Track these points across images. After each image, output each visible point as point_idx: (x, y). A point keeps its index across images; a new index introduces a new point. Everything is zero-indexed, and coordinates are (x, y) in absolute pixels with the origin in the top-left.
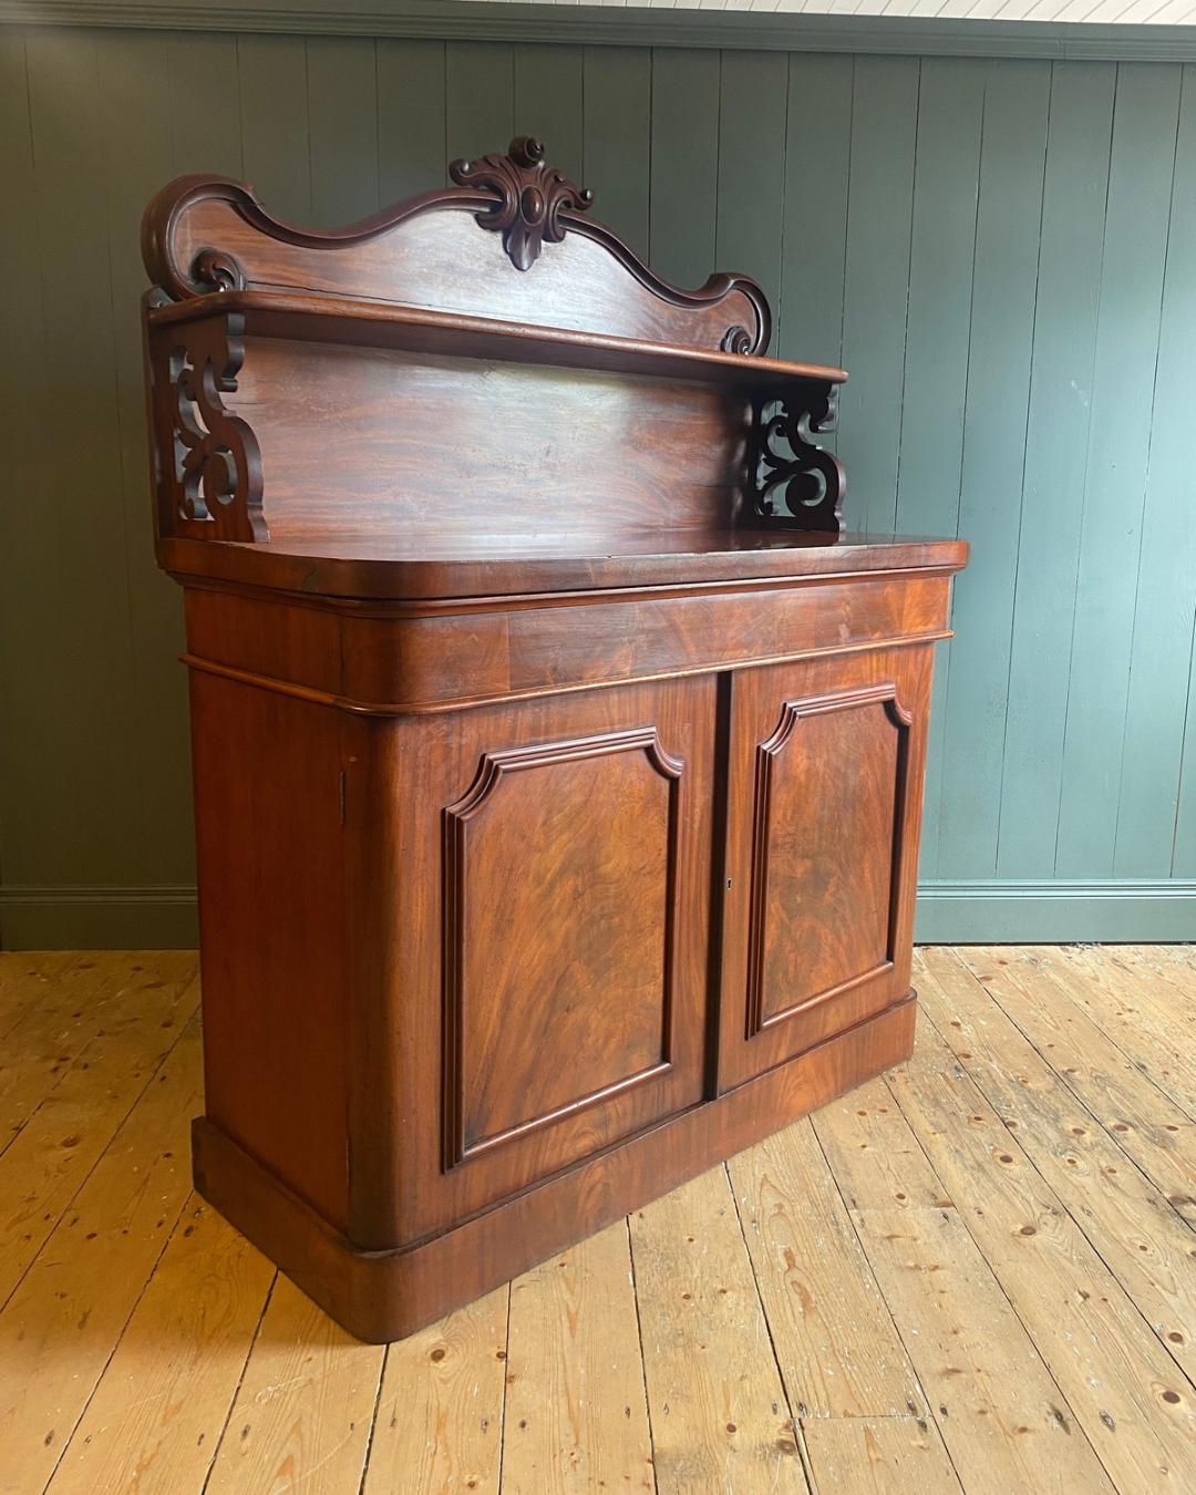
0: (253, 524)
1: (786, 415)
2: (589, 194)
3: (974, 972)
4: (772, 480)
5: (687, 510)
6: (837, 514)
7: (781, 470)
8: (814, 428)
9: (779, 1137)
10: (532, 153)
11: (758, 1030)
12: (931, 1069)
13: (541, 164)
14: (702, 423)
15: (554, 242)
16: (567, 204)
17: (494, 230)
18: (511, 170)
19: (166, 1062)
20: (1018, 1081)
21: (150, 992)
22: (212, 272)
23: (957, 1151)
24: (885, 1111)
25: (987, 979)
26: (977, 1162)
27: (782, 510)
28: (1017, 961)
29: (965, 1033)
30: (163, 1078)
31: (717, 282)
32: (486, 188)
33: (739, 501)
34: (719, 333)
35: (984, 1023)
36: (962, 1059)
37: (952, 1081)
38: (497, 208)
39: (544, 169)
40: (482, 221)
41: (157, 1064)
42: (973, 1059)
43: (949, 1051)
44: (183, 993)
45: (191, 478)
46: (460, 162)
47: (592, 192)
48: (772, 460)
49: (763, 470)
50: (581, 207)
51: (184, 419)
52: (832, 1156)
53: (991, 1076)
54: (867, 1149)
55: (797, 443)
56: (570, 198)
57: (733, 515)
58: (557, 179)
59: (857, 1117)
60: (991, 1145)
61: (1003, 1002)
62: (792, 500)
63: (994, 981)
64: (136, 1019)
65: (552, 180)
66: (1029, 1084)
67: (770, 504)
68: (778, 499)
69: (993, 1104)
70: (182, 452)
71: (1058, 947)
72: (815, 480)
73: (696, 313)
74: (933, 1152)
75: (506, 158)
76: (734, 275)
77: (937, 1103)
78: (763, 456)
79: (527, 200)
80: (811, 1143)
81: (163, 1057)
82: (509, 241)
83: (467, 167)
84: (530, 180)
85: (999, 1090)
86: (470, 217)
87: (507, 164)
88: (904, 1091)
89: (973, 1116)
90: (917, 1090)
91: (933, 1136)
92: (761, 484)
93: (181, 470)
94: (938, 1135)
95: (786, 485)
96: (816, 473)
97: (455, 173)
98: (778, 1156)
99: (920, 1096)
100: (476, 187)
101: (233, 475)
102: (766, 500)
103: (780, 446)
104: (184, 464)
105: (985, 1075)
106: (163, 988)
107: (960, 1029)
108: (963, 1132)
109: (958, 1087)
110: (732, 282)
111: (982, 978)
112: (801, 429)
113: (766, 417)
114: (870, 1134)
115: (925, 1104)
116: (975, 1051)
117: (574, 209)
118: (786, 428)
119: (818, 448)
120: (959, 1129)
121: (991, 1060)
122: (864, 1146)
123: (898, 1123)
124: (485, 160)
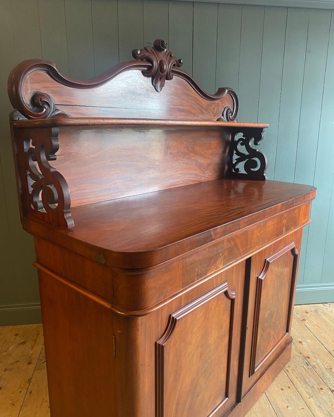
0: (67, 221)
1: (245, 138)
2: (182, 61)
3: (299, 317)
4: (239, 161)
5: (211, 173)
6: (264, 175)
7: (242, 157)
8: (256, 143)
9: (257, 404)
10: (163, 46)
11: (253, 374)
12: (299, 365)
13: (165, 50)
14: (216, 142)
15: (170, 80)
16: (174, 65)
17: (148, 77)
18: (155, 53)
19: (31, 384)
20: (328, 368)
21: (22, 346)
22: (40, 102)
23: (320, 406)
24: (289, 388)
25: (304, 320)
26: (328, 411)
27: (242, 171)
28: (311, 311)
29: (304, 346)
30: (31, 393)
31: (221, 91)
32: (146, 60)
33: (226, 168)
34: (222, 109)
35: (309, 341)
36: (307, 359)
37: (307, 370)
38: (150, 68)
39: (166, 52)
40: (145, 73)
41: (28, 384)
42: (311, 359)
43: (302, 355)
44: (34, 347)
45: (35, 192)
46: (137, 50)
47: (183, 60)
48: (238, 153)
49: (235, 157)
50: (179, 66)
51: (31, 167)
52: (278, 413)
53: (319, 367)
54: (289, 408)
55: (248, 148)
56: (175, 63)
57: (225, 173)
58: (171, 56)
59: (280, 391)
60: (330, 402)
61: (312, 330)
62: (246, 167)
63: (306, 321)
64: (18, 361)
65: (169, 56)
66: (333, 370)
67: (238, 169)
68: (241, 167)
69: (324, 381)
70: (31, 182)
71: (321, 304)
72: (256, 162)
73: (214, 103)
74: (312, 407)
75: (153, 48)
76: (227, 88)
77: (306, 382)
78: (235, 152)
79: (161, 64)
80: (269, 407)
81: (30, 381)
82: (154, 80)
83: (139, 52)
84: (162, 56)
85: (323, 373)
86: (139, 72)
87: (153, 51)
88: (293, 376)
89: (320, 387)
90: (297, 376)
91: (309, 399)
92: (234, 162)
93: (31, 189)
94: (311, 398)
95: (245, 162)
96: (256, 159)
97: (134, 55)
98: (259, 414)
99: (299, 379)
100: (142, 60)
101: (56, 196)
102: (236, 167)
103: (242, 149)
104: (32, 186)
105: (317, 366)
106: (27, 344)
107: (302, 344)
108: (319, 396)
109: (310, 372)
110: (227, 91)
111: (302, 320)
112: (250, 144)
113: (237, 138)
114: (288, 400)
115: (302, 383)
116: (310, 355)
117: (176, 67)
118: (245, 143)
119: (257, 151)
120: (317, 394)
121: (317, 359)
122: (288, 407)
123: (295, 393)
124: (145, 49)
